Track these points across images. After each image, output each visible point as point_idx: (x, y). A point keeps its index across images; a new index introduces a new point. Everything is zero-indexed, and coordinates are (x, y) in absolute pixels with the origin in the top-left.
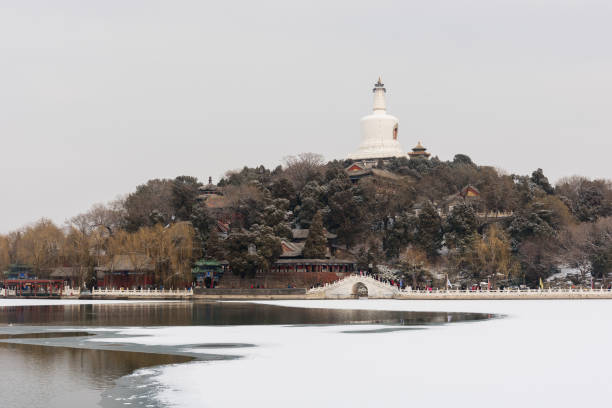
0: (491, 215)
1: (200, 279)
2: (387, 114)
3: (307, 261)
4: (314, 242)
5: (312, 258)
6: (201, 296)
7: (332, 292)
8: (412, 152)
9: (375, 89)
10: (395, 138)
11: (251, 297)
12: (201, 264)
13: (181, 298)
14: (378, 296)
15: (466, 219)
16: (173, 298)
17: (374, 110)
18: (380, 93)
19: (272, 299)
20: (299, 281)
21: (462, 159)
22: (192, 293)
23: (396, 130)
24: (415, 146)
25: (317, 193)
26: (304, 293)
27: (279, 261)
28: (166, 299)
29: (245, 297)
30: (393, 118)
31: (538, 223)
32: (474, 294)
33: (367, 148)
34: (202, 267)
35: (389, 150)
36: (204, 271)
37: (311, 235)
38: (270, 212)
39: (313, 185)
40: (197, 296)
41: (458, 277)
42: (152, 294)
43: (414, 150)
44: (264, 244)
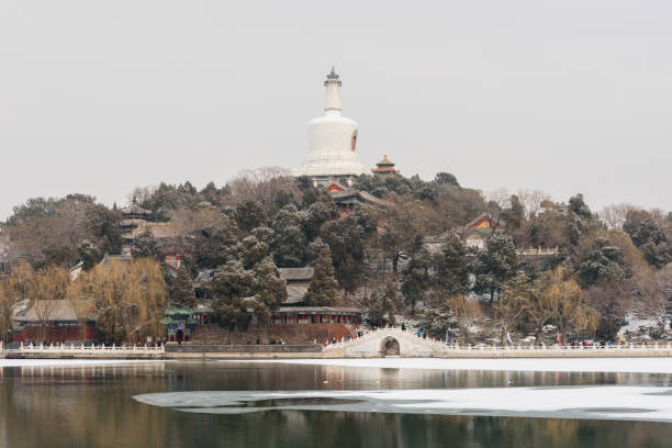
0: (533, 252)
1: (172, 333)
2: (343, 116)
3: (314, 310)
4: (323, 285)
5: (320, 305)
6: (175, 355)
7: (354, 349)
8: (376, 167)
9: (327, 82)
10: (353, 148)
11: (247, 355)
12: (172, 313)
13: (150, 357)
14: (413, 354)
15: (505, 257)
16: (140, 357)
17: (326, 110)
18: (335, 87)
19: (275, 358)
20: (304, 335)
21: (446, 178)
22: (163, 351)
23: (355, 138)
24: (380, 160)
25: (297, 220)
26: (320, 350)
27: (283, 309)
28: (128, 358)
29: (238, 355)
30: (350, 121)
31: (604, 263)
32: (527, 351)
33: (318, 161)
34: (175, 317)
35: (347, 164)
36: (176, 322)
37: (318, 275)
38: (251, 245)
39: (291, 210)
40: (170, 355)
41: (494, 330)
42: (108, 351)
43: (380, 165)
44: (264, 287)
